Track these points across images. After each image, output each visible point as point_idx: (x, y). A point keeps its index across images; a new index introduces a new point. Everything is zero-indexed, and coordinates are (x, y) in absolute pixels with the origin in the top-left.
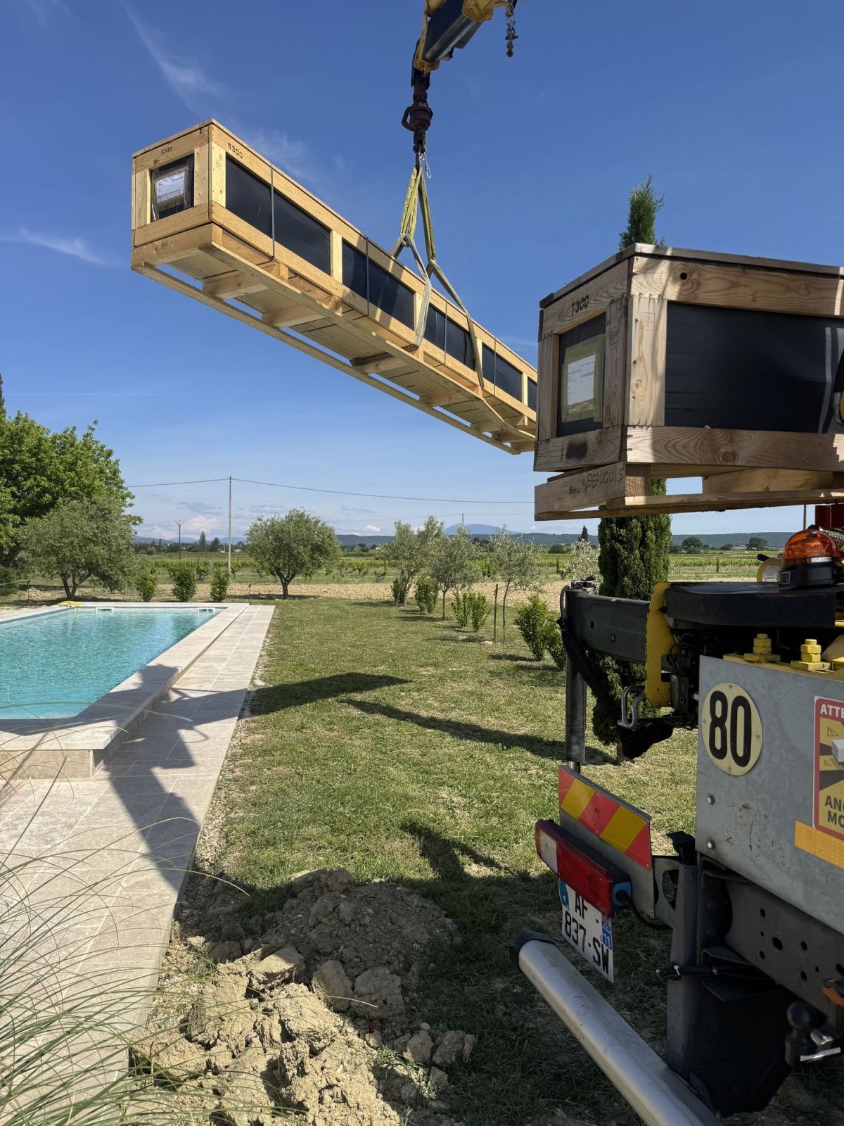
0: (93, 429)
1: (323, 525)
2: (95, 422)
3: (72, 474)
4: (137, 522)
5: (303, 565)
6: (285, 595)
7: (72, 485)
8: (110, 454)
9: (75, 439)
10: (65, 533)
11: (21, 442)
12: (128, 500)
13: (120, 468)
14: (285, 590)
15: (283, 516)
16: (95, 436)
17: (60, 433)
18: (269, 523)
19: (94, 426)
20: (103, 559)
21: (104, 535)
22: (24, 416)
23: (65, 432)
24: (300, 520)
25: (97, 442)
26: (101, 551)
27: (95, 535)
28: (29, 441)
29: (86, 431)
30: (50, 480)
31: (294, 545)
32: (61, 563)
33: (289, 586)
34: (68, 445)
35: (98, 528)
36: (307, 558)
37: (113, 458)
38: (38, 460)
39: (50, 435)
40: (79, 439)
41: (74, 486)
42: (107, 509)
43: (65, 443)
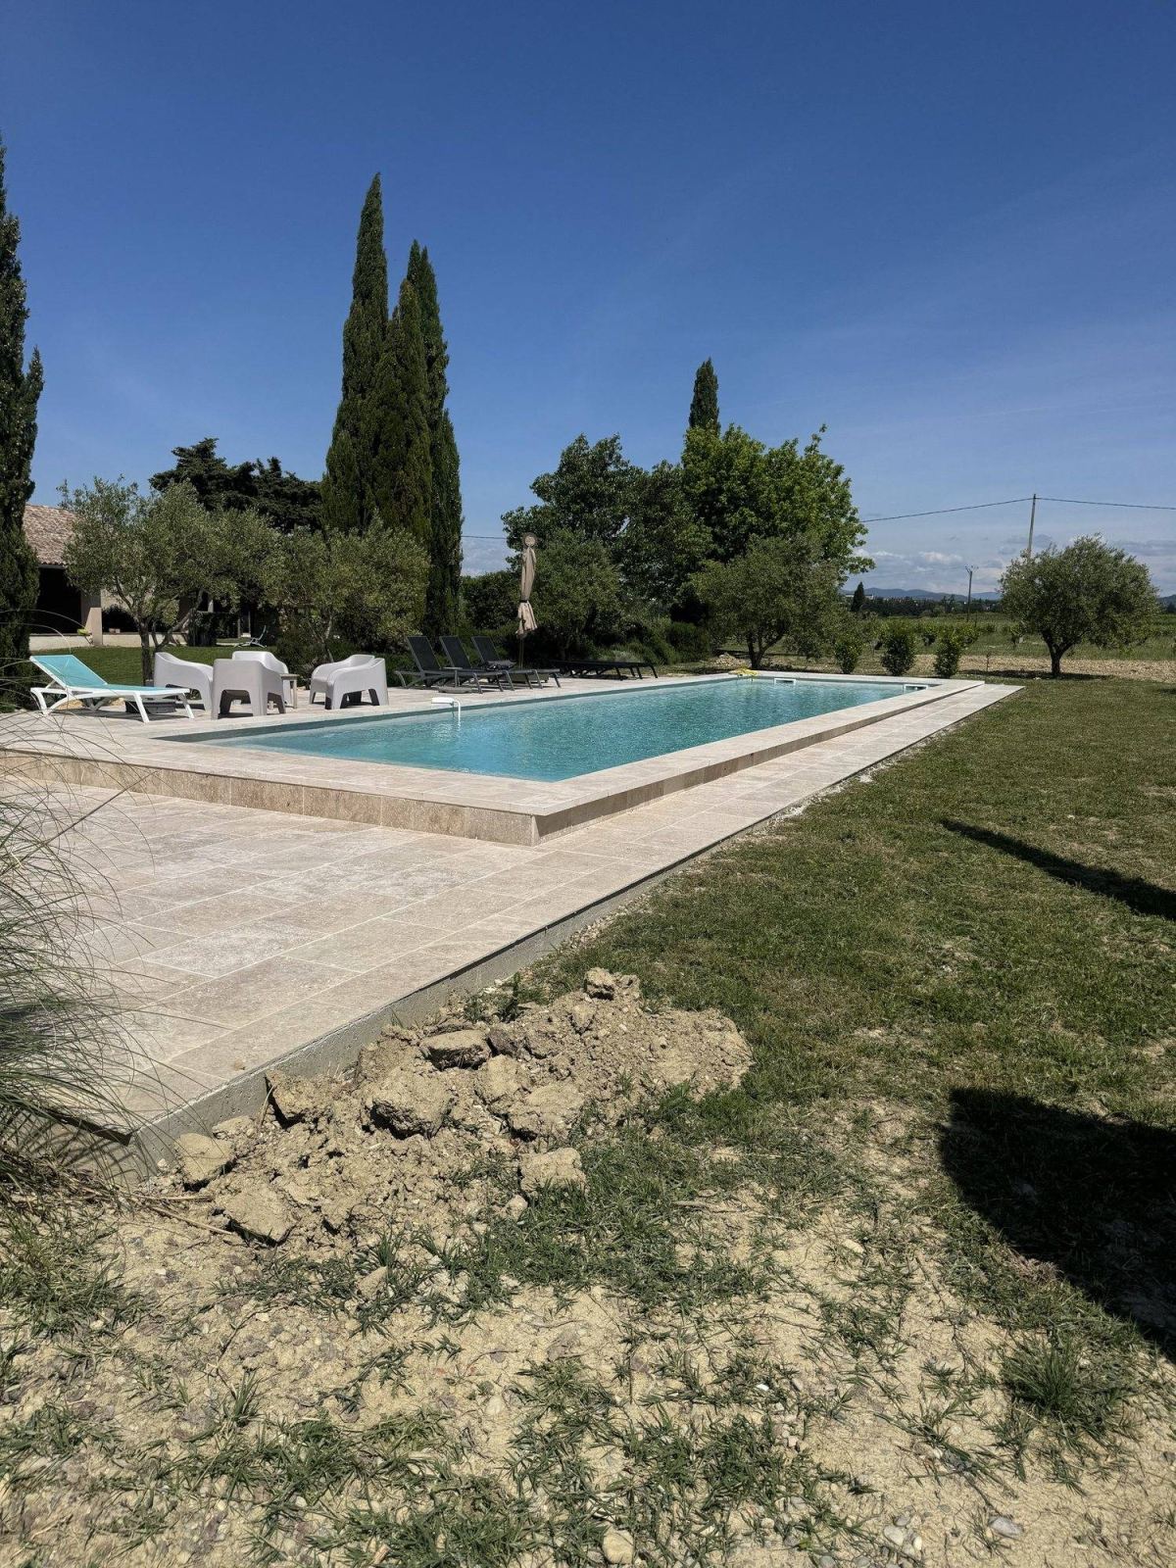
0: (819, 440)
1: (1129, 560)
2: (823, 429)
3: (786, 505)
4: (867, 568)
5: (1084, 626)
6: (1056, 673)
7: (784, 519)
8: (839, 471)
9: (794, 456)
10: (750, 581)
11: (730, 466)
12: (859, 537)
13: (850, 491)
14: (1056, 665)
15: (1061, 549)
16: (822, 449)
17: (777, 447)
18: (1038, 561)
19: (820, 435)
20: (794, 615)
21: (798, 584)
22: (736, 430)
23: (783, 447)
24: (1087, 554)
25: (824, 457)
26: (790, 604)
27: (786, 583)
28: (741, 463)
29: (810, 443)
30: (759, 513)
31: (1071, 594)
32: (743, 620)
33: (1062, 660)
34: (785, 465)
35: (790, 573)
36: (1091, 615)
37: (841, 479)
38: (748, 488)
39: (766, 452)
40: (800, 453)
41: (786, 520)
42: (805, 548)
43: (783, 461)
